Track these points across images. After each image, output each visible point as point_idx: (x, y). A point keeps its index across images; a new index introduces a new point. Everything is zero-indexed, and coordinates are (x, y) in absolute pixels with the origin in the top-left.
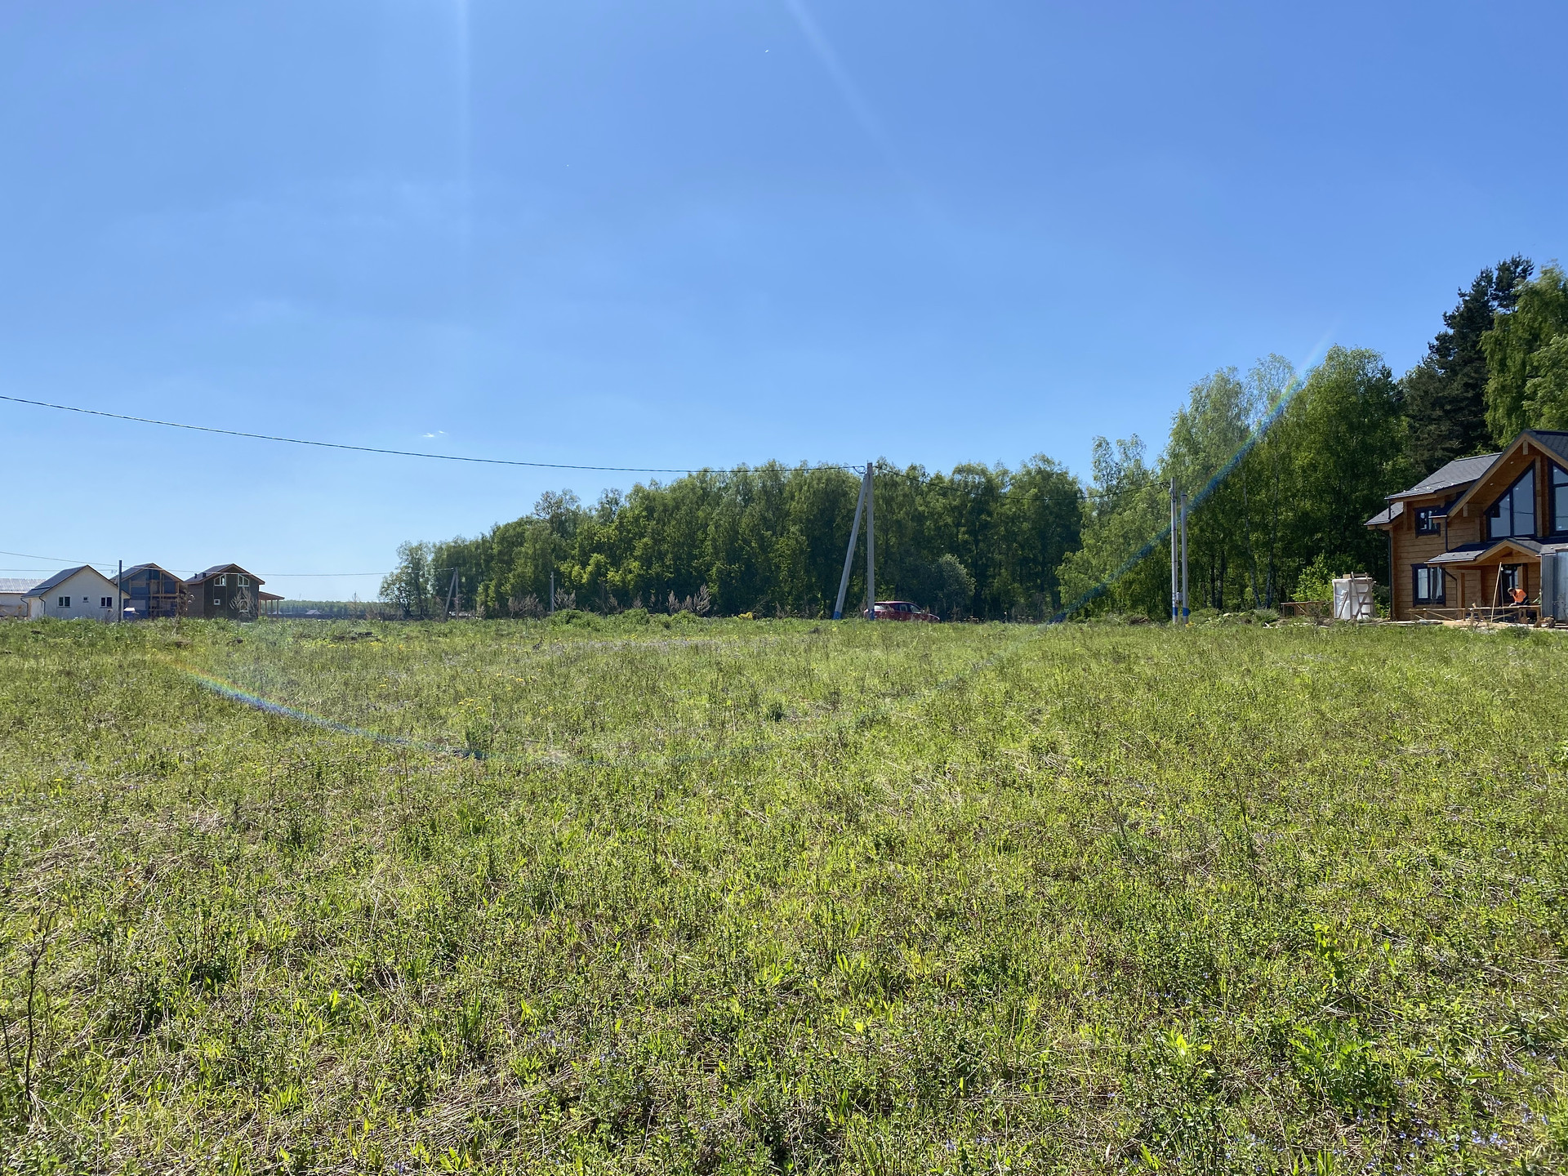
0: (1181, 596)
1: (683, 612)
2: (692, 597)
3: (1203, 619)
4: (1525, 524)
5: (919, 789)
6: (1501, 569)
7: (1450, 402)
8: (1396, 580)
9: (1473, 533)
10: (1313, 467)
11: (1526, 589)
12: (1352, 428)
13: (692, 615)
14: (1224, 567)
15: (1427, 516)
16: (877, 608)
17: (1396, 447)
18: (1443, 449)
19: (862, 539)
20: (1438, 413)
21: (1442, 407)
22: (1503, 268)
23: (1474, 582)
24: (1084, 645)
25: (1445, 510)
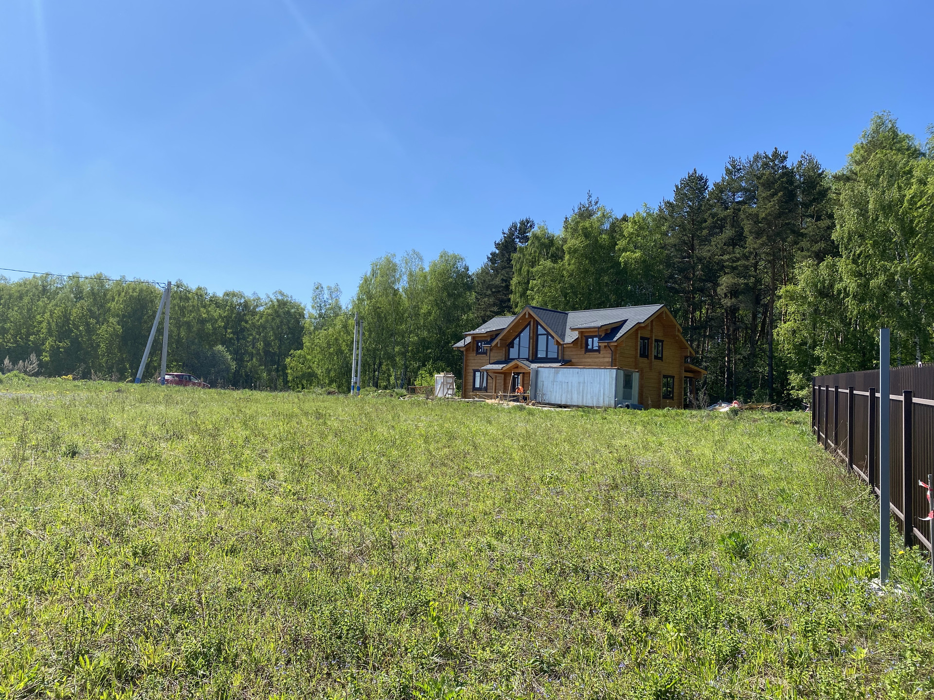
0: (356, 380)
1: (15, 372)
2: (24, 361)
3: (368, 393)
4: (525, 353)
5: (175, 509)
6: (513, 374)
7: (495, 288)
8: (465, 377)
9: (501, 356)
10: (429, 313)
11: (523, 386)
12: (449, 295)
13: (22, 375)
14: (380, 364)
15: (481, 345)
16: (167, 377)
17: (469, 308)
18: (490, 311)
19: (160, 331)
20: (489, 292)
21: (491, 290)
22: (522, 223)
23: (500, 379)
24: (299, 407)
25: (490, 343)
